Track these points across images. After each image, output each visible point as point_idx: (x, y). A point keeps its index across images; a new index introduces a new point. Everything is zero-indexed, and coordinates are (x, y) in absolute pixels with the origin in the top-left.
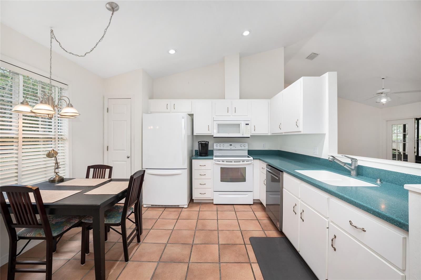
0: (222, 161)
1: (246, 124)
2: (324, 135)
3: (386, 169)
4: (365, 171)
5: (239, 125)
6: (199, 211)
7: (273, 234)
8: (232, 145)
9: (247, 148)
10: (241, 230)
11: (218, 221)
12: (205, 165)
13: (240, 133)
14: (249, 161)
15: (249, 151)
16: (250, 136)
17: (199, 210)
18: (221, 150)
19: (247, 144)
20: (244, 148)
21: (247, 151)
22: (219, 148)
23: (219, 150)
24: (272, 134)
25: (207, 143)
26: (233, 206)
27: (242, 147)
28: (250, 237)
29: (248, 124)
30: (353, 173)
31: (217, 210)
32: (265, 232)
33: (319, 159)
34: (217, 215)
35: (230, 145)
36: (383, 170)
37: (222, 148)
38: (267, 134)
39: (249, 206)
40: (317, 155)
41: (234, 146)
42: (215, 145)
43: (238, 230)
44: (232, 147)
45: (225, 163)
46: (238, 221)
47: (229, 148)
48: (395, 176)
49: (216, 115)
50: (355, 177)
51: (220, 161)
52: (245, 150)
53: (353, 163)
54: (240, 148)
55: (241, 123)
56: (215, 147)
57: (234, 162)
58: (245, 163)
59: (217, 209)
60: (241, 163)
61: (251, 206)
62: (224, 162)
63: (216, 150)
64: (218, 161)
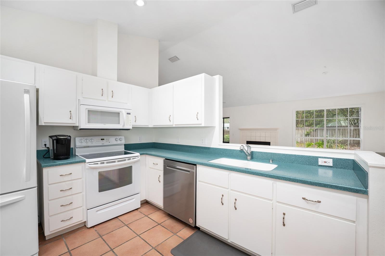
0: (101, 163)
1: (128, 114)
2: (213, 127)
3: (272, 152)
4: (255, 155)
5: (118, 114)
6: (69, 252)
7: (186, 233)
8: (104, 139)
9: (123, 142)
10: (154, 246)
11: (113, 252)
12: (71, 174)
13: (119, 124)
14: (135, 158)
15: (125, 145)
16: (131, 128)
17: (68, 249)
18: (88, 147)
19: (123, 137)
20: (120, 143)
21: (124, 146)
22: (84, 144)
23: (85, 147)
24: (154, 125)
25: (69, 138)
26: (118, 220)
27: (118, 141)
28: (170, 251)
29: (130, 114)
30: (249, 158)
31: (100, 235)
32: (178, 235)
33: (209, 148)
34: (105, 242)
35: (102, 139)
36: (270, 153)
37: (89, 144)
38: (148, 125)
39: (136, 211)
40: (206, 145)
41: (108, 140)
42: (77, 139)
43: (151, 250)
44: (105, 142)
45: (105, 165)
46: (140, 237)
47: (101, 143)
48: (278, 156)
49: (83, 97)
50: (250, 160)
51: (97, 164)
52: (121, 145)
53: (249, 149)
54: (115, 143)
55: (121, 112)
56: (78, 144)
57: (118, 161)
58: (132, 160)
59: (98, 233)
60: (127, 161)
61: (139, 210)
62: (103, 163)
63: (80, 148)
64: (94, 164)
